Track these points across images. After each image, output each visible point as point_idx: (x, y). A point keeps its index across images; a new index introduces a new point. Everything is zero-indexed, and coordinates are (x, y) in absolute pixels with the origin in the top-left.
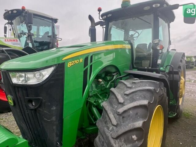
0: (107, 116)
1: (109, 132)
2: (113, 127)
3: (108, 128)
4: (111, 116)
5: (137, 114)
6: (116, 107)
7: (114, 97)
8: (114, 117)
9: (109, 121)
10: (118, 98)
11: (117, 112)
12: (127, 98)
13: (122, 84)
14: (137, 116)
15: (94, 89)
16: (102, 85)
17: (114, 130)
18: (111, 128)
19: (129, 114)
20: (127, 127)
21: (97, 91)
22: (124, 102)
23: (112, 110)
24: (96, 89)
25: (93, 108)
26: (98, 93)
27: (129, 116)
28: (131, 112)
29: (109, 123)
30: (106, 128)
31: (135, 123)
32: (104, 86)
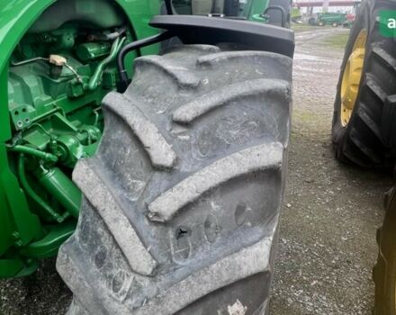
0: (100, 230)
1: (122, 298)
2: (137, 278)
3: (115, 285)
4: (124, 232)
5: (240, 210)
6: (141, 184)
7: (128, 140)
8: (138, 233)
9: (116, 252)
10: (146, 142)
11: (149, 212)
12: (187, 137)
13: (152, 71)
14: (241, 219)
15: (40, 97)
16: (70, 77)
17: (145, 290)
18: (127, 285)
19: (206, 213)
20: (206, 278)
21: (54, 102)
22: (177, 161)
23: (123, 204)
24: (46, 98)
25: (46, 171)
26: (60, 111)
27: (207, 225)
28: (213, 204)
29: (115, 264)
30: (103, 285)
31: (238, 258)
32: (78, 84)
